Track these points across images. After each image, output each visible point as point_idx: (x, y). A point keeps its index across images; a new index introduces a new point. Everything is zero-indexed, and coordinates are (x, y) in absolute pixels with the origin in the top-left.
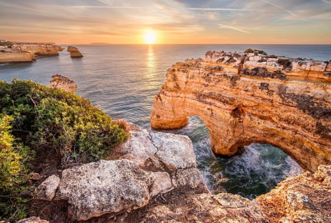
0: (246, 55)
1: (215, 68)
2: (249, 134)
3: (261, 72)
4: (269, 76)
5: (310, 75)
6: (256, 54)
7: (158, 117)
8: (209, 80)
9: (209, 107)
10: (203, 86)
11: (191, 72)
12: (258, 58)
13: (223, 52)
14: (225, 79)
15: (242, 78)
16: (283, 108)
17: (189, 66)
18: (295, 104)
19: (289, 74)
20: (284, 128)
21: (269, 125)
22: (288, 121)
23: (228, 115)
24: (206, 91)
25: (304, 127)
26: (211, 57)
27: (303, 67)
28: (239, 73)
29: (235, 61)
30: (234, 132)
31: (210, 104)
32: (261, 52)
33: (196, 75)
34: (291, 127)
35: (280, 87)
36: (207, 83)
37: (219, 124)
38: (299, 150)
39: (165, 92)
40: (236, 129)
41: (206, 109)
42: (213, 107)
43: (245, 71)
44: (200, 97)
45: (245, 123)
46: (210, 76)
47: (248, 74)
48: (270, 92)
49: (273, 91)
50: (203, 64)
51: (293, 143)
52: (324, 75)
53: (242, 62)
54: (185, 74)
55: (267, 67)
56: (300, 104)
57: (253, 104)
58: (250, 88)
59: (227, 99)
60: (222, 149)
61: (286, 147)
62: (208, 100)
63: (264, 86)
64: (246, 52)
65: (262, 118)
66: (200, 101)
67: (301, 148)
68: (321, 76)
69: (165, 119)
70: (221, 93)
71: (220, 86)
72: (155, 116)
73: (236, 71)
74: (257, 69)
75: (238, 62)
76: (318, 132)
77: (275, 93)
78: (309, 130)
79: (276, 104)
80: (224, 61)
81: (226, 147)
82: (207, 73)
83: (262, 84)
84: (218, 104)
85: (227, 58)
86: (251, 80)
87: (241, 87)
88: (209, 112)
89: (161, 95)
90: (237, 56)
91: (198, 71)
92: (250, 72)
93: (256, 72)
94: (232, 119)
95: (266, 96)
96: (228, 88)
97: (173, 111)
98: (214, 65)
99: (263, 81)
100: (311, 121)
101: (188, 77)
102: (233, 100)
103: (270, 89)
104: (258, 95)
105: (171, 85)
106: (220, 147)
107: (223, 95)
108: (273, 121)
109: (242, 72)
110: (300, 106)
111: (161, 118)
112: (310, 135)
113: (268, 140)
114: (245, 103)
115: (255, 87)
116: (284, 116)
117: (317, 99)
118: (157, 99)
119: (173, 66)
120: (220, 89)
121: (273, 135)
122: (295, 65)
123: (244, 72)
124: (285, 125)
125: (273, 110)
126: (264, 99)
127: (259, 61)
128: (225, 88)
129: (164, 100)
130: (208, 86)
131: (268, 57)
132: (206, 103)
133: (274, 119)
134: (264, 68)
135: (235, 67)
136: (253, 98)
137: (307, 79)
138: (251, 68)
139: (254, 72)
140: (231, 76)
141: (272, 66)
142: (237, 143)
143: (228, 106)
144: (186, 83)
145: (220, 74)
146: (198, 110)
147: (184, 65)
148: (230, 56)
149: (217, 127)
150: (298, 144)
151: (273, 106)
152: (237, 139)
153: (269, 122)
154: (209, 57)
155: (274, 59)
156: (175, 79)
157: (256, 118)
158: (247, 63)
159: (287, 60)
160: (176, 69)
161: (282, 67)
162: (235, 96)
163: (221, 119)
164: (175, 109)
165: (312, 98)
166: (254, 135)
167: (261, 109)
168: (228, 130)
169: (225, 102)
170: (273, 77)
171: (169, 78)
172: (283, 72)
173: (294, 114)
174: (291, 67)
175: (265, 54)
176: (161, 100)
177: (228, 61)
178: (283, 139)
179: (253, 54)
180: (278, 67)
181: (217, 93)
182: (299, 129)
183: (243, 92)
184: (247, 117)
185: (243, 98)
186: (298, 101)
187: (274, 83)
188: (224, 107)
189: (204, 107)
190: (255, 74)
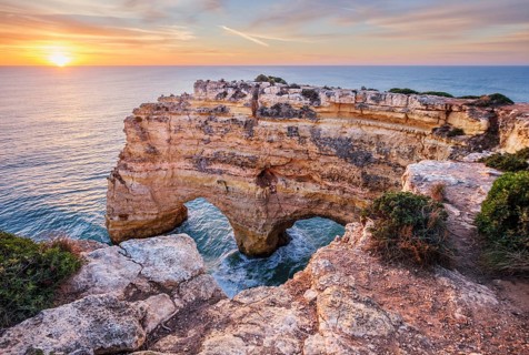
0: (258, 86)
1: (216, 109)
2: (289, 209)
3: (285, 109)
4: (295, 115)
5: (342, 110)
6: (272, 84)
7: (124, 217)
8: (210, 132)
9: (219, 177)
10: (202, 143)
11: (174, 120)
12: (276, 88)
13: (222, 81)
14: (235, 127)
15: (261, 123)
16: (322, 160)
17: (167, 109)
18: (334, 151)
19: (318, 110)
20: (329, 188)
21: (311, 188)
22: (331, 177)
23: (253, 186)
24: (208, 152)
25: (350, 181)
26: (205, 91)
27: (332, 99)
28: (254, 114)
29: (245, 95)
30: (267, 211)
31: (221, 172)
32: (279, 80)
33: (185, 125)
34: (337, 185)
35: (313, 131)
36: (207, 137)
37: (242, 204)
38: (352, 214)
39: (129, 165)
40: (270, 206)
41: (214, 183)
42: (225, 177)
43: (262, 110)
44: (200, 163)
45: (280, 193)
46: (211, 123)
47: (267, 115)
48: (302, 140)
49: (305, 138)
50: (194, 105)
51: (343, 207)
52: (356, 108)
53: (256, 97)
54: (164, 124)
55: (291, 102)
56: (339, 151)
57: (284, 161)
58: (274, 137)
59: (246, 160)
60: (255, 244)
61: (338, 215)
62: (217, 167)
63: (292, 132)
64: (257, 80)
65: (300, 179)
66: (201, 170)
67: (353, 211)
68: (353, 110)
69: (139, 218)
70: (233, 151)
71: (231, 139)
72: (116, 218)
73: (249, 112)
74: (277, 106)
75: (249, 97)
76: (365, 185)
77: (308, 140)
78: (356, 185)
79: (313, 156)
80: (228, 97)
81: (260, 240)
82: (203, 118)
83: (289, 129)
84: (234, 170)
85: (231, 92)
86: (274, 124)
87: (262, 137)
88: (222, 187)
89: (122, 173)
90: (245, 86)
91: (187, 117)
92: (269, 111)
93: (278, 112)
94: (260, 191)
95: (298, 147)
96: (243, 141)
97: (154, 199)
98: (213, 105)
99: (290, 124)
100: (355, 172)
101: (170, 131)
102: (254, 160)
103: (301, 134)
104: (287, 146)
105: (139, 149)
106: (252, 242)
107: (238, 153)
108: (315, 182)
109: (258, 113)
110: (340, 154)
111: (131, 218)
112: (359, 190)
113: (314, 211)
114: (274, 161)
115: (281, 134)
116: (326, 171)
117: (356, 141)
118: (113, 181)
119: (135, 111)
120: (230, 145)
121: (319, 202)
122: (323, 97)
123: (260, 112)
124: (330, 184)
125: (312, 165)
126: (297, 151)
127: (278, 94)
128: (239, 141)
129: (129, 182)
130: (209, 141)
131: (288, 88)
132: (213, 172)
133: (315, 177)
134: (286, 104)
135: (246, 105)
136: (282, 152)
137: (340, 115)
138: (269, 106)
139: (275, 110)
140: (244, 120)
141: (296, 100)
142: (276, 227)
143: (249, 172)
144: (169, 141)
145: (225, 119)
146: (202, 186)
147: (158, 108)
148: (235, 88)
149: (239, 209)
150: (349, 206)
151: (310, 159)
152: (274, 221)
153: (310, 184)
154: (200, 91)
155: (297, 90)
156: (144, 136)
157: (293, 181)
158: (262, 98)
159: (312, 91)
160: (143, 117)
161: (308, 101)
162: (255, 153)
163: (243, 195)
164: (158, 194)
165: (350, 140)
166: (295, 208)
167: (296, 166)
168: (258, 211)
169: (243, 165)
170: (300, 117)
171: (132, 136)
172: (311, 108)
173: (337, 166)
174: (319, 100)
175: (284, 83)
176: (123, 182)
177: (234, 96)
178: (331, 204)
179: (268, 84)
180: (304, 101)
181: (227, 151)
182: (346, 185)
183: (267, 145)
184: (280, 183)
185: (269, 154)
186: (336, 148)
187: (304, 125)
188: (243, 173)
189: (211, 180)
190: (277, 115)
